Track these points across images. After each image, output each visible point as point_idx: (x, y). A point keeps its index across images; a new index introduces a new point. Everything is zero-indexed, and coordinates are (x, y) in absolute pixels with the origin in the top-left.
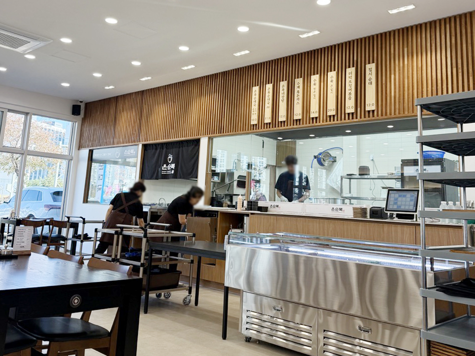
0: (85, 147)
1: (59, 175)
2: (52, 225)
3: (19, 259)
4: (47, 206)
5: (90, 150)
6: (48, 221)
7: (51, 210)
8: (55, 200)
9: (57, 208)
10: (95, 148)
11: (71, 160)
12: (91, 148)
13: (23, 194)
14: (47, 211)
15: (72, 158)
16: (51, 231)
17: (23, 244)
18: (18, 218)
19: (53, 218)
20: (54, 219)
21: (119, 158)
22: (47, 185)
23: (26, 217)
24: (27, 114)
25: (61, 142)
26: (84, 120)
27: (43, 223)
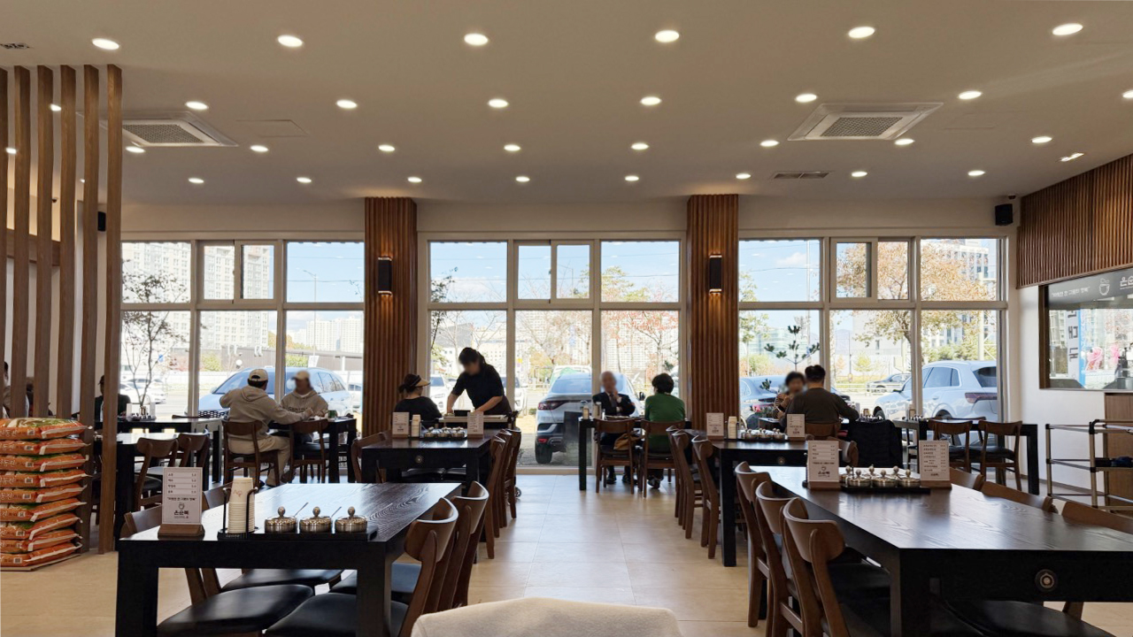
0: (1030, 282)
1: (986, 335)
2: (984, 430)
3: (933, 494)
4: (969, 395)
5: (1040, 287)
6: (976, 422)
7: (979, 402)
8: (983, 384)
9: (989, 398)
10: (1051, 281)
11: (1005, 309)
12: (1043, 283)
13: (924, 375)
14: (972, 405)
15: (1007, 304)
16: (984, 441)
17: (935, 471)
18: (922, 419)
19: (984, 418)
20: (988, 420)
21: (1108, 296)
22: (965, 354)
23: (934, 416)
24: (911, 240)
25: (981, 274)
26: (1021, 232)
27: (967, 427)
